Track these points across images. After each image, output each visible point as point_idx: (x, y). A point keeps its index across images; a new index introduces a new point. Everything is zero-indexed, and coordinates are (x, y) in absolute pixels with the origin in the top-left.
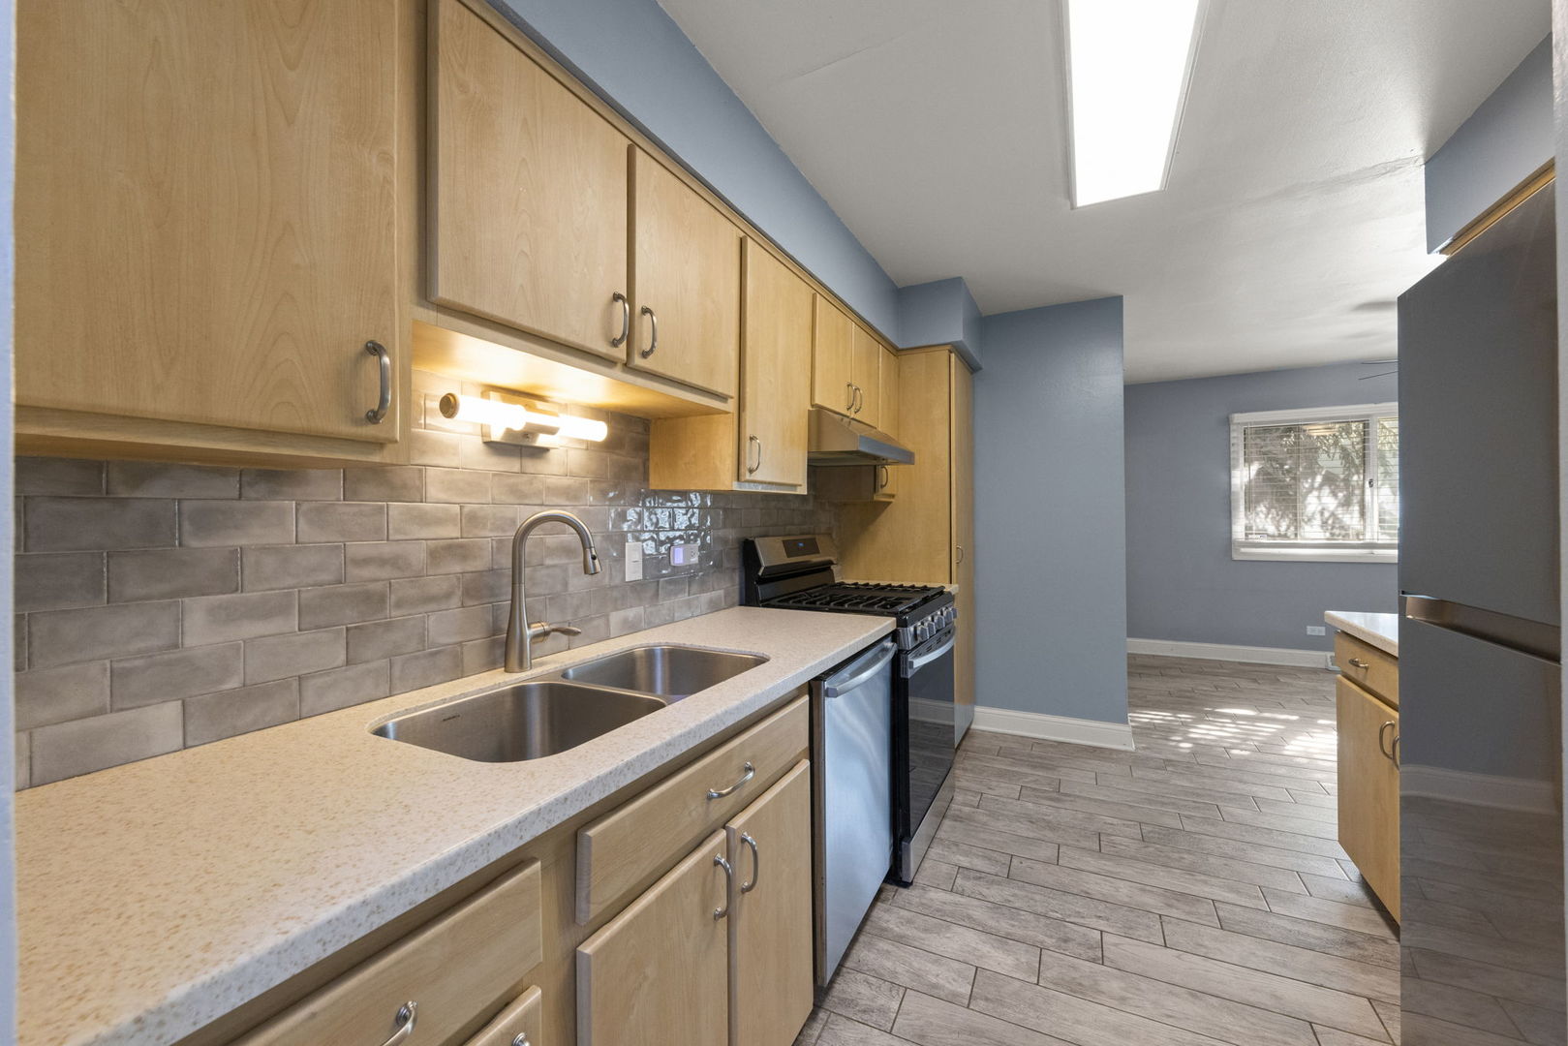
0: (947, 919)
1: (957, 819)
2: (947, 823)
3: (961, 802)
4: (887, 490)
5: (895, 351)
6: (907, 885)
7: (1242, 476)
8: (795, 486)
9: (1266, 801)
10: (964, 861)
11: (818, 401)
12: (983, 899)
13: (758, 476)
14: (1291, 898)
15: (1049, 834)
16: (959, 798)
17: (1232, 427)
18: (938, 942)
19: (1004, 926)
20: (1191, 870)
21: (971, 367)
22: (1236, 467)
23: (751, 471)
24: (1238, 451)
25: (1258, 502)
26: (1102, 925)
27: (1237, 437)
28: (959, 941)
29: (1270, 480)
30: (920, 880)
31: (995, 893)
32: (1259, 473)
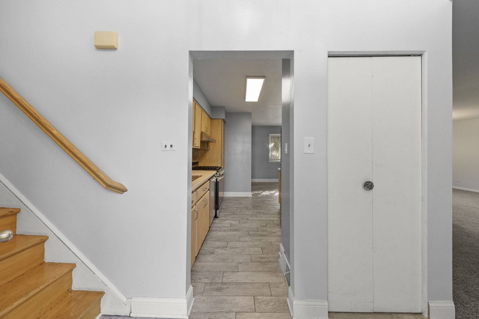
0: (225, 220)
1: (223, 209)
2: (222, 210)
3: (223, 207)
4: (209, 147)
5: (211, 119)
6: (218, 217)
7: (271, 145)
8: (198, 147)
9: (271, 201)
10: (226, 214)
11: (202, 131)
12: (230, 217)
13: (196, 145)
14: (272, 210)
15: (239, 209)
16: (223, 206)
17: (269, 136)
18: (224, 222)
19: (234, 219)
20: (260, 209)
21: (225, 122)
22: (270, 144)
23: (195, 144)
24: (270, 141)
25: (273, 151)
26: (248, 217)
27: (270, 138)
28: (227, 222)
29: (276, 147)
30: (219, 217)
31: (232, 216)
32: (274, 146)
